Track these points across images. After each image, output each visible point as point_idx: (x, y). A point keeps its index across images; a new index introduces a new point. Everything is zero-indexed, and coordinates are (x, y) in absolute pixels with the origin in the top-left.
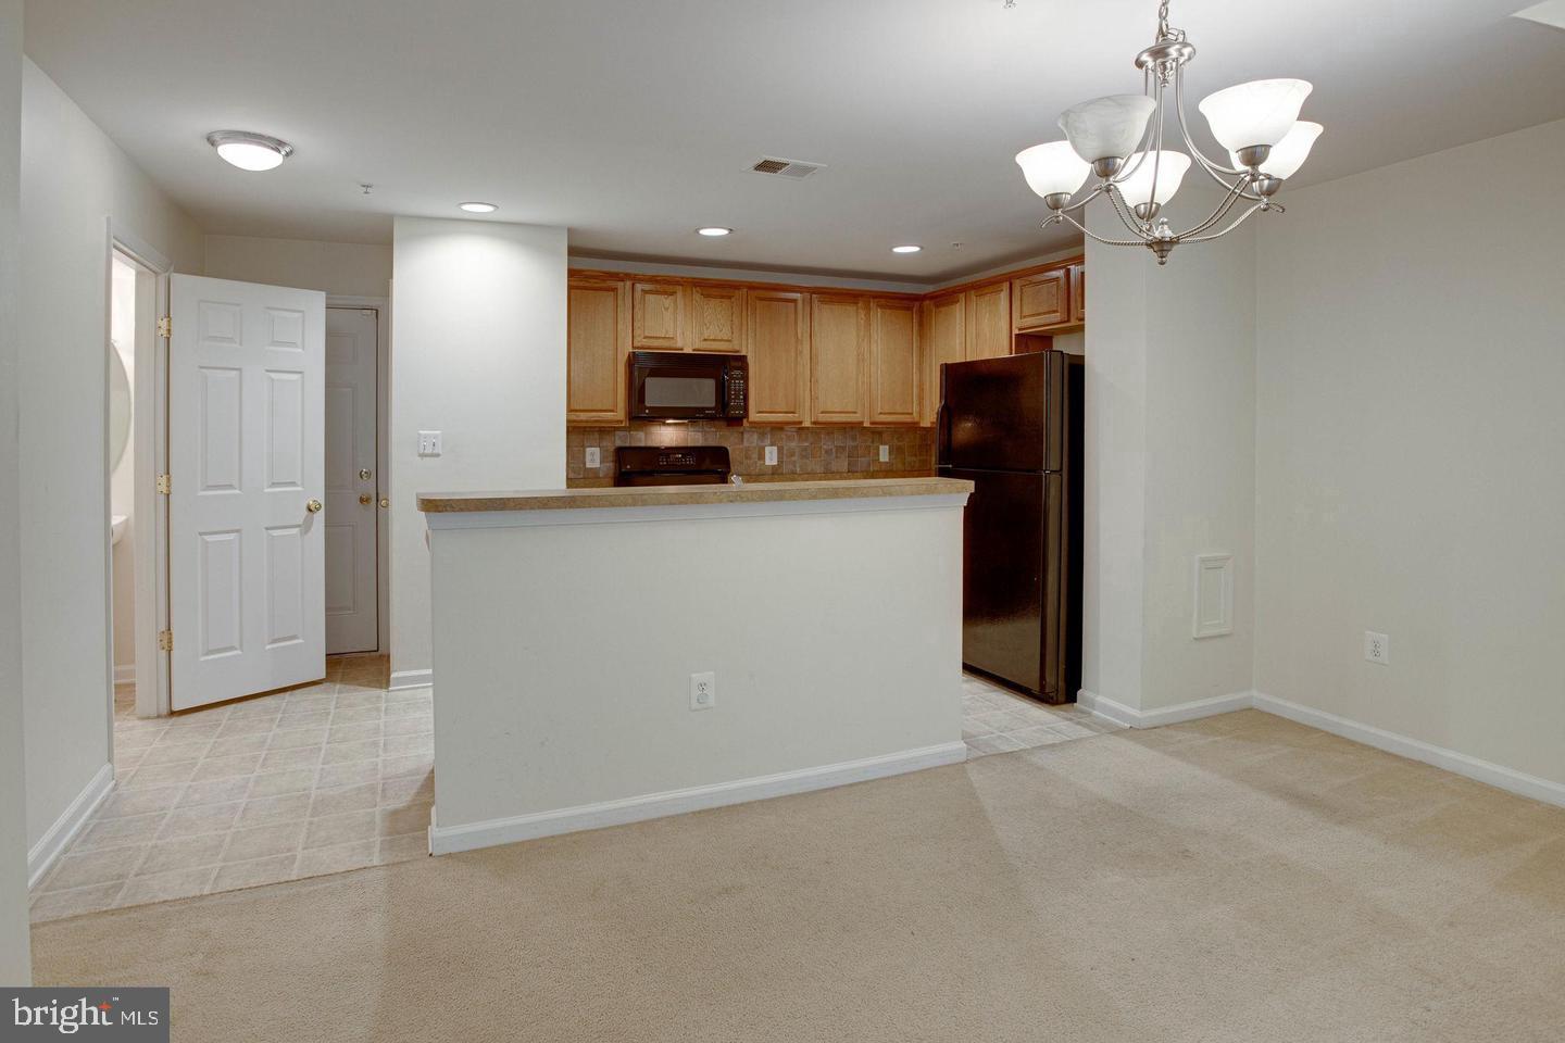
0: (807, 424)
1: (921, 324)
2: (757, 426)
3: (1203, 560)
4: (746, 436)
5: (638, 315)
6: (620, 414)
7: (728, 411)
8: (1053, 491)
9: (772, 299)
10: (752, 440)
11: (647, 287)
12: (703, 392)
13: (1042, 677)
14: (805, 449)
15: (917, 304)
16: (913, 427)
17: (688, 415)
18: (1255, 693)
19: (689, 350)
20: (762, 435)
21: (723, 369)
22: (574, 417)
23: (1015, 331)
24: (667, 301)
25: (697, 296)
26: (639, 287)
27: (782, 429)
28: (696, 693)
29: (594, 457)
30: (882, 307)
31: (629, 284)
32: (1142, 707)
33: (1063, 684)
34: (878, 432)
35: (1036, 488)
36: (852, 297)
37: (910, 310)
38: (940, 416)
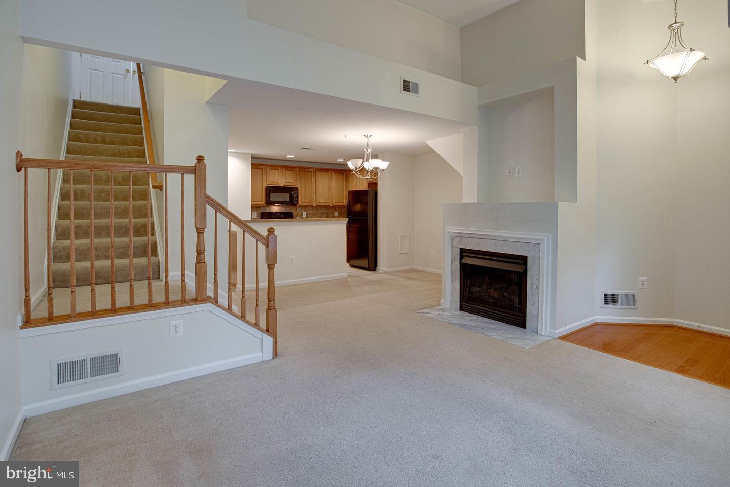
0: (314, 206)
1: (346, 178)
2: (300, 206)
3: (401, 236)
4: (297, 209)
5: (268, 175)
6: (263, 203)
7: (293, 202)
8: (371, 221)
9: (304, 171)
10: (299, 210)
11: (271, 168)
12: (286, 197)
13: (368, 265)
14: (314, 213)
15: (345, 173)
16: (343, 206)
17: (282, 203)
18: (415, 266)
19: (282, 185)
20: (302, 209)
21: (291, 190)
22: (254, 203)
23: (367, 182)
24: (276, 172)
25: (284, 171)
26: (268, 168)
27: (307, 207)
28: (291, 260)
29: (255, 214)
30: (335, 173)
31: (266, 167)
32: (388, 268)
33: (373, 266)
34: (334, 208)
35: (366, 220)
36: (327, 170)
37: (343, 174)
38: (348, 203)
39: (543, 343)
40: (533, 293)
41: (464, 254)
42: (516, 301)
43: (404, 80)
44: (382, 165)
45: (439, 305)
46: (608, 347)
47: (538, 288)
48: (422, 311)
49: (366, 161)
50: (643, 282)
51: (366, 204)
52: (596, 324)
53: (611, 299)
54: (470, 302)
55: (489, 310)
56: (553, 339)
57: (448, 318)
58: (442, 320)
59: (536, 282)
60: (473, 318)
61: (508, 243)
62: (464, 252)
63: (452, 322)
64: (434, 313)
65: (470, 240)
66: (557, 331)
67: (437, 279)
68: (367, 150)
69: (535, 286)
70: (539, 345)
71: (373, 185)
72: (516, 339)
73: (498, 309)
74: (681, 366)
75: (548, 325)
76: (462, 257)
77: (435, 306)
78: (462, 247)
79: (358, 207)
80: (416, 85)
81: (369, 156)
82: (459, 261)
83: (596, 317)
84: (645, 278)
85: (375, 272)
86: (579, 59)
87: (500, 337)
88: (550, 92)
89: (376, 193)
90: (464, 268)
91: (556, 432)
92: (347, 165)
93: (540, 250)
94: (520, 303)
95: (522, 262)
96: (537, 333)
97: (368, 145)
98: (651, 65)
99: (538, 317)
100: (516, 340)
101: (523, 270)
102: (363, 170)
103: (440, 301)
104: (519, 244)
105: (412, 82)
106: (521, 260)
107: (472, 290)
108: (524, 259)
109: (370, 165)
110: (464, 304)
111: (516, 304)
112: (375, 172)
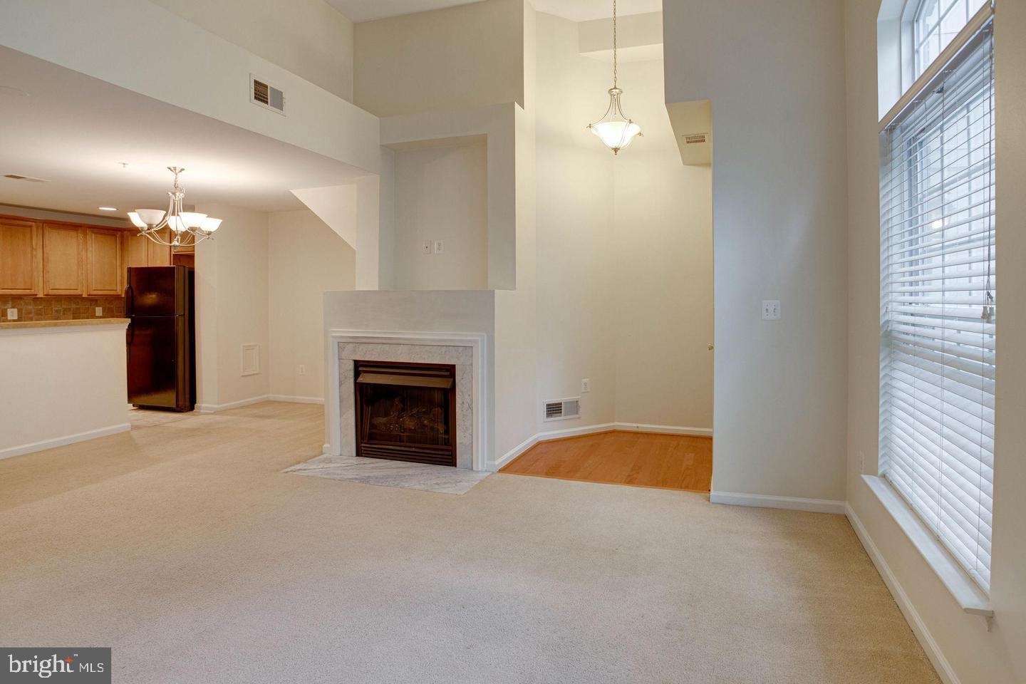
0: (40, 296)
1: (122, 244)
2: (2, 297)
3: (244, 346)
8: (180, 324)
9: (12, 225)
13: (177, 401)
14: (39, 310)
15: (119, 233)
16: (117, 297)
18: (270, 395)
20: (5, 302)
23: (173, 253)
27: (20, 299)
30: (93, 232)
32: (218, 404)
33: (188, 402)
34: (93, 300)
35: (171, 323)
36: (74, 227)
37: (115, 235)
38: (127, 292)
39: (482, 481)
40: (464, 415)
41: (360, 369)
42: (441, 430)
43: (256, 82)
44: (207, 223)
45: (322, 453)
46: (553, 471)
47: (470, 407)
48: (292, 468)
49: (173, 214)
50: (585, 384)
51: (171, 293)
52: (540, 443)
53: (554, 409)
54: (372, 442)
55: (403, 449)
56: (493, 473)
57: (339, 472)
58: (328, 477)
59: (469, 402)
60: (377, 465)
61: (428, 348)
62: (360, 367)
63: (346, 477)
64: (314, 468)
65: (371, 347)
66: (497, 463)
67: (318, 412)
68: (174, 194)
69: (466, 406)
70: (477, 485)
71: (185, 261)
72: (445, 483)
73: (416, 445)
74: (629, 476)
75: (486, 457)
76: (357, 374)
77: (315, 457)
78: (360, 357)
79: (151, 298)
80: (279, 95)
81: (180, 205)
82: (351, 381)
83: (539, 434)
84: (588, 379)
85: (191, 413)
86: (517, 106)
87: (423, 486)
88: (482, 141)
89: (191, 274)
90: (360, 389)
91: (516, 601)
92: (128, 220)
93: (472, 356)
94: (447, 432)
95: (448, 373)
96: (472, 469)
97: (176, 186)
98: (592, 129)
99: (472, 447)
100: (446, 486)
101: (450, 384)
102: (166, 232)
103: (321, 446)
104: (444, 349)
105: (271, 88)
106: (447, 370)
107: (375, 423)
108: (449, 371)
109: (181, 222)
110: (362, 445)
111: (441, 434)
112: (189, 236)
